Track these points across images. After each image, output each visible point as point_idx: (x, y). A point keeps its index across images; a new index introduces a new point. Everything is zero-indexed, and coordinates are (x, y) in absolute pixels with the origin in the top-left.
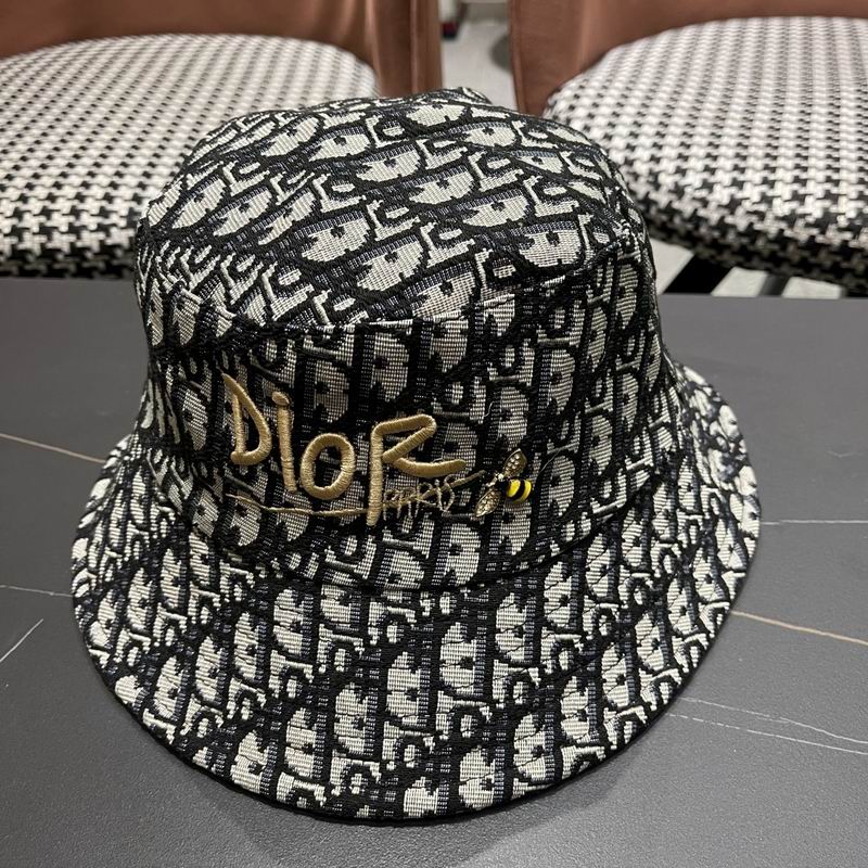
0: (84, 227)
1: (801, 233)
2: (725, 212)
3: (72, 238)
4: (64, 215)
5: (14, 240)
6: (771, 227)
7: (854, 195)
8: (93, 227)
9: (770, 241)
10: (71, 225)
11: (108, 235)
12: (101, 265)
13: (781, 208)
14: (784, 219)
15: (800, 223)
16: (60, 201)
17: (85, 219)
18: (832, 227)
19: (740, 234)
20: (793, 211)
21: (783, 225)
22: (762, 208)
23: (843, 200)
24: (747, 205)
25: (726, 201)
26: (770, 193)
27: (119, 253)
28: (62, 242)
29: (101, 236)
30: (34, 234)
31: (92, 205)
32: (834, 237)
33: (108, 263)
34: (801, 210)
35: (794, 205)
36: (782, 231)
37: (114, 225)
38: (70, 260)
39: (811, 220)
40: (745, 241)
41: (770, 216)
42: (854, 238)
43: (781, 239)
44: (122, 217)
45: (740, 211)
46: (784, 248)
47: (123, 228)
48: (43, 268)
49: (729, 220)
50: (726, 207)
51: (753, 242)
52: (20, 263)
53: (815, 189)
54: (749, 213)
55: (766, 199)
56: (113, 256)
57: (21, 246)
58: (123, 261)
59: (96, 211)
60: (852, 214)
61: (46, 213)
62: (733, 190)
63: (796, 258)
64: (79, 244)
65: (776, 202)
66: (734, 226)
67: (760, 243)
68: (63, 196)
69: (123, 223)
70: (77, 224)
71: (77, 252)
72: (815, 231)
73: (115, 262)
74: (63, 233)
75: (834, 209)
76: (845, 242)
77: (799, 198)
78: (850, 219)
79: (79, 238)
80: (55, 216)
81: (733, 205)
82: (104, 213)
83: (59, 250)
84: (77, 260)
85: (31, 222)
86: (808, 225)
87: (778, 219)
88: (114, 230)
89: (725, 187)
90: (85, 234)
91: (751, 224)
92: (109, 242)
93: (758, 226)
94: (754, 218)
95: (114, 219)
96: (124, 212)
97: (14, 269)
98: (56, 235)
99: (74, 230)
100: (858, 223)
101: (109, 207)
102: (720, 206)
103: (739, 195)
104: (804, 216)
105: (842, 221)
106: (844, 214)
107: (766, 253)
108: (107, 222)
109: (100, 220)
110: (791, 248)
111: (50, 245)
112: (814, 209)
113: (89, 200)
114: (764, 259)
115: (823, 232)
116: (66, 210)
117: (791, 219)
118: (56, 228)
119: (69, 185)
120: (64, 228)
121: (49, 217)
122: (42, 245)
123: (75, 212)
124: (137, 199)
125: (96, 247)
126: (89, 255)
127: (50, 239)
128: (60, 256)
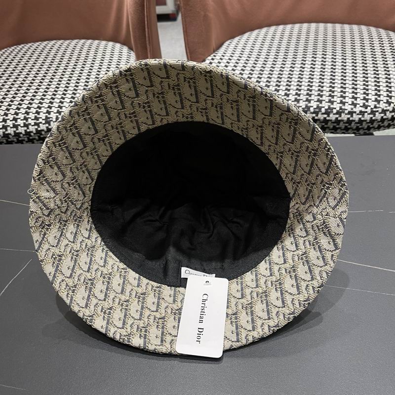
0: (30, 124)
3: (25, 128)
4: (22, 120)
5: (4, 130)
7: (305, 99)
8: (33, 124)
10: (24, 123)
11: (39, 127)
12: (37, 138)
17: (30, 121)
23: (301, 101)
27: (43, 133)
28: (21, 130)
29: (36, 127)
30: (11, 128)
31: (32, 116)
37: (41, 123)
38: (25, 136)
44: (43, 120)
47: (44, 124)
48: (15, 140)
52: (6, 139)
56: (41, 134)
57: (7, 132)
59: (33, 118)
60: (304, 107)
61: (15, 119)
69: (44, 122)
70: (27, 123)
71: (27, 133)
73: (42, 136)
74: (22, 127)
79: (28, 128)
80: (19, 120)
82: (36, 118)
83: (21, 133)
84: (28, 136)
88: (41, 125)
90: (30, 127)
92: (39, 129)
95: (40, 120)
96: (44, 118)
97: (5, 141)
98: (19, 127)
99: (26, 125)
101: (38, 116)
108: (38, 122)
109: (35, 121)
113: (31, 114)
116: (22, 118)
118: (19, 125)
120: (22, 125)
121: (16, 121)
122: (14, 132)
123: (26, 119)
124: (48, 112)
125: (34, 131)
126: (32, 134)
127: (17, 129)
128: (21, 135)
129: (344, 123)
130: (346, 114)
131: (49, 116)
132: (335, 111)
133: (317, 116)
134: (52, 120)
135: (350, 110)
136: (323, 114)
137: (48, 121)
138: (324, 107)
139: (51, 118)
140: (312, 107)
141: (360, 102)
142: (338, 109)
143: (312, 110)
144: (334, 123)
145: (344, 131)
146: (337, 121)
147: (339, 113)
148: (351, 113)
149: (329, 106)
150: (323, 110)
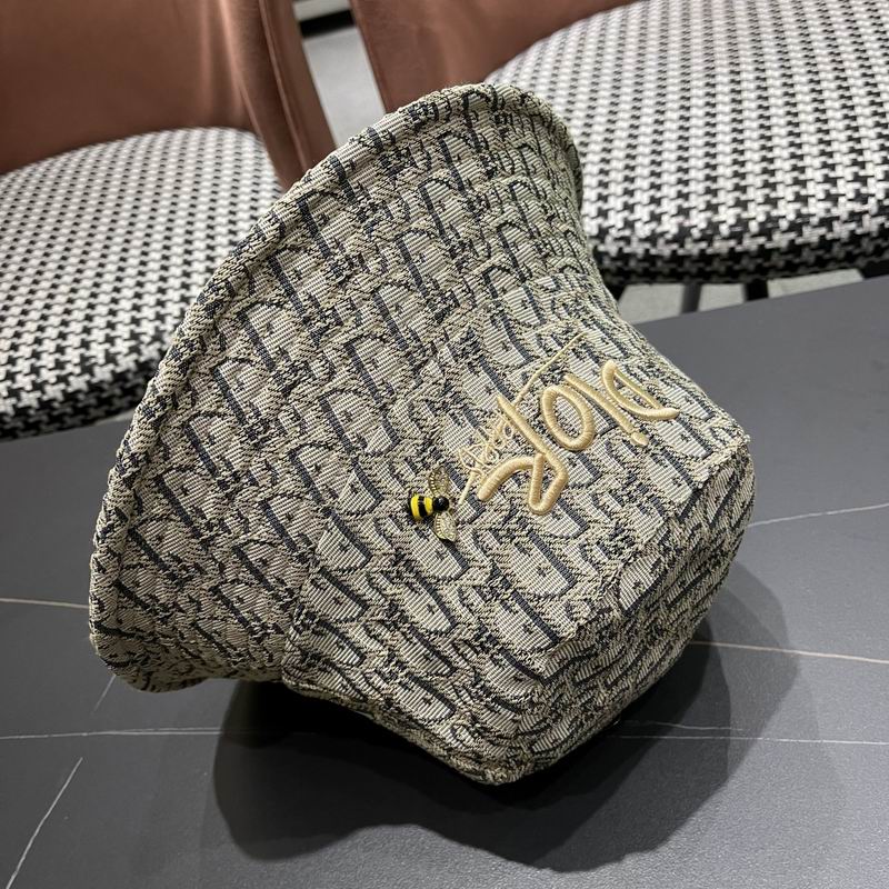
0: (46, 382)
1: (665, 250)
2: (596, 242)
3: (38, 394)
4: (26, 375)
6: (638, 248)
7: (702, 206)
8: (53, 380)
9: (640, 261)
10: (34, 383)
11: (68, 384)
12: (69, 410)
13: (643, 230)
14: (647, 239)
15: (661, 241)
16: (20, 362)
17: (45, 374)
18: (688, 240)
19: (614, 259)
20: (653, 231)
21: (647, 245)
22: (627, 233)
23: (693, 213)
24: (613, 232)
25: (595, 232)
26: (632, 218)
27: (81, 397)
28: (29, 399)
29: (62, 386)
30: (4, 398)
31: (48, 360)
32: (692, 248)
33: (74, 407)
34: (659, 230)
35: (653, 225)
36: (647, 251)
37: (71, 374)
38: (41, 412)
39: (669, 236)
40: (619, 264)
41: (634, 239)
42: (709, 246)
43: (648, 257)
44: (76, 365)
45: (609, 239)
46: (654, 264)
47: (79, 375)
48: (19, 424)
49: (602, 248)
50: (597, 237)
51: (626, 264)
53: (669, 207)
54: (616, 239)
55: (629, 224)
56: (77, 401)
58: (87, 403)
59: (52, 365)
60: (703, 225)
62: (600, 220)
63: (666, 271)
64: (45, 398)
65: (638, 225)
66: (606, 253)
67: (632, 264)
68: (21, 357)
69: (77, 370)
70: (39, 381)
71: (45, 405)
72: (675, 246)
73: (80, 405)
74: (28, 392)
75: (687, 224)
76: (703, 251)
77: (656, 218)
78: (702, 231)
79: (44, 393)
80: (19, 377)
81: (602, 234)
82: (59, 365)
83: (29, 407)
84: (47, 411)
85: (24, 381)
86: (668, 242)
87: (642, 240)
88: (71, 379)
89: (593, 218)
90: (48, 388)
91: (621, 249)
92: (70, 390)
93: (627, 250)
94: (622, 244)
95: (69, 368)
96: (77, 360)
98: (24, 395)
99: (38, 387)
100: (709, 232)
101: (63, 358)
102: (592, 237)
103: (606, 224)
104: (663, 234)
105: (696, 233)
106: (696, 226)
107: (640, 270)
108: (64, 373)
109: (57, 372)
110: (659, 263)
111: (21, 405)
112: (670, 226)
113: (44, 356)
114: (640, 276)
115: (682, 246)
116: (27, 370)
117: (652, 239)
118: (22, 389)
119: (24, 344)
120: (29, 387)
121: (14, 381)
122: (14, 406)
123: (35, 370)
124: (85, 344)
125: (60, 397)
126: (56, 405)
127: (19, 399)
128: (32, 412)
129: (813, 250)
130: (815, 227)
131: (88, 354)
132: (784, 224)
133: (740, 243)
134: (95, 364)
135: (823, 214)
136: (754, 236)
137: (86, 366)
138: (754, 219)
139: (94, 357)
140: (724, 222)
141: (847, 189)
142: (792, 217)
143: (724, 230)
144: (786, 253)
145: (816, 269)
146: (794, 248)
147: (795, 227)
148: (827, 222)
149: (768, 214)
150: (754, 227)
